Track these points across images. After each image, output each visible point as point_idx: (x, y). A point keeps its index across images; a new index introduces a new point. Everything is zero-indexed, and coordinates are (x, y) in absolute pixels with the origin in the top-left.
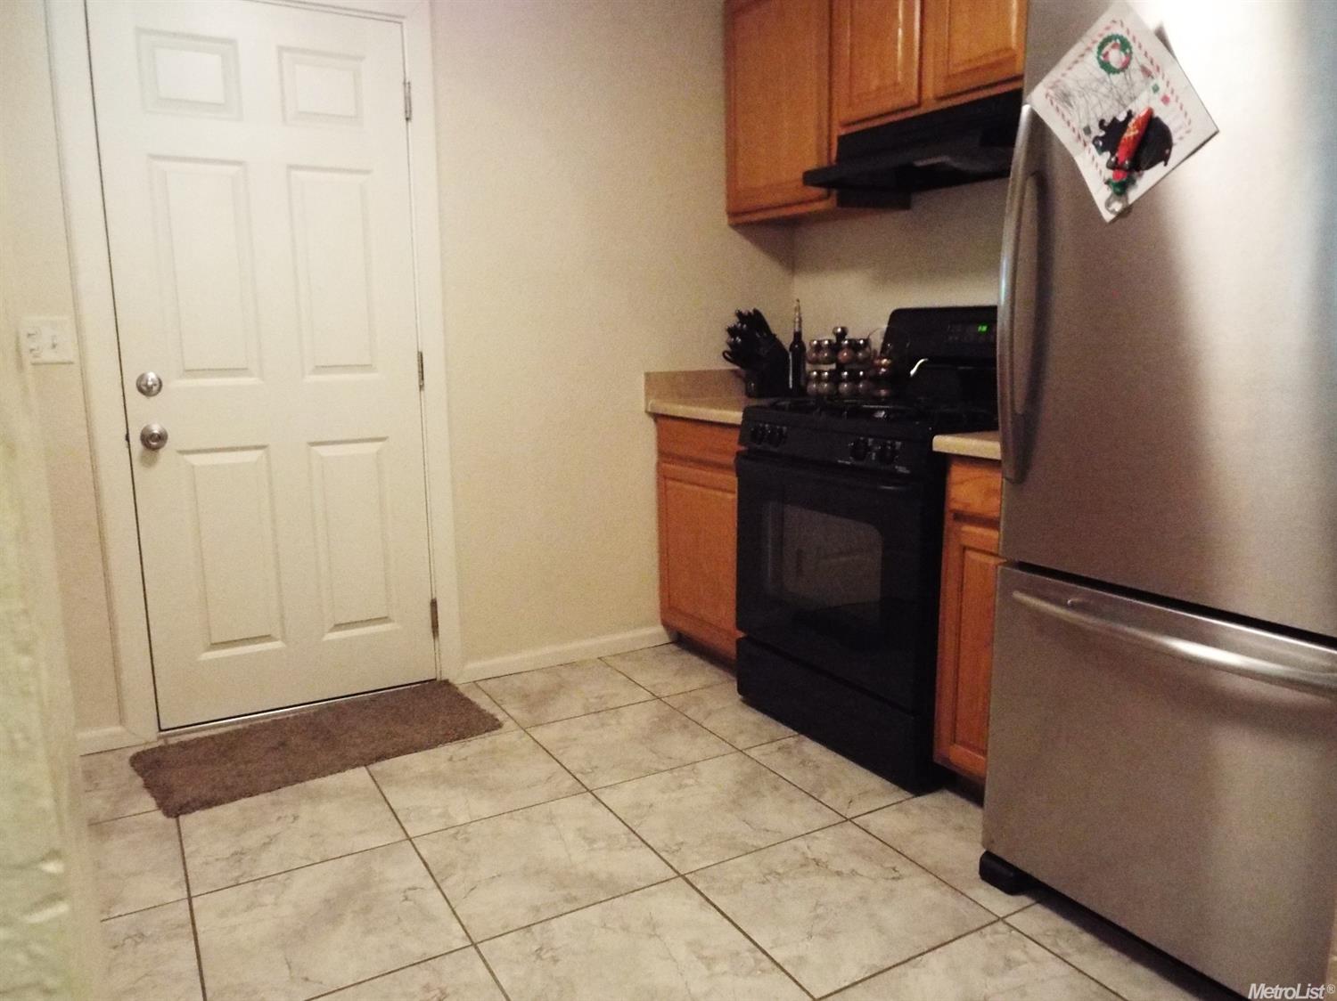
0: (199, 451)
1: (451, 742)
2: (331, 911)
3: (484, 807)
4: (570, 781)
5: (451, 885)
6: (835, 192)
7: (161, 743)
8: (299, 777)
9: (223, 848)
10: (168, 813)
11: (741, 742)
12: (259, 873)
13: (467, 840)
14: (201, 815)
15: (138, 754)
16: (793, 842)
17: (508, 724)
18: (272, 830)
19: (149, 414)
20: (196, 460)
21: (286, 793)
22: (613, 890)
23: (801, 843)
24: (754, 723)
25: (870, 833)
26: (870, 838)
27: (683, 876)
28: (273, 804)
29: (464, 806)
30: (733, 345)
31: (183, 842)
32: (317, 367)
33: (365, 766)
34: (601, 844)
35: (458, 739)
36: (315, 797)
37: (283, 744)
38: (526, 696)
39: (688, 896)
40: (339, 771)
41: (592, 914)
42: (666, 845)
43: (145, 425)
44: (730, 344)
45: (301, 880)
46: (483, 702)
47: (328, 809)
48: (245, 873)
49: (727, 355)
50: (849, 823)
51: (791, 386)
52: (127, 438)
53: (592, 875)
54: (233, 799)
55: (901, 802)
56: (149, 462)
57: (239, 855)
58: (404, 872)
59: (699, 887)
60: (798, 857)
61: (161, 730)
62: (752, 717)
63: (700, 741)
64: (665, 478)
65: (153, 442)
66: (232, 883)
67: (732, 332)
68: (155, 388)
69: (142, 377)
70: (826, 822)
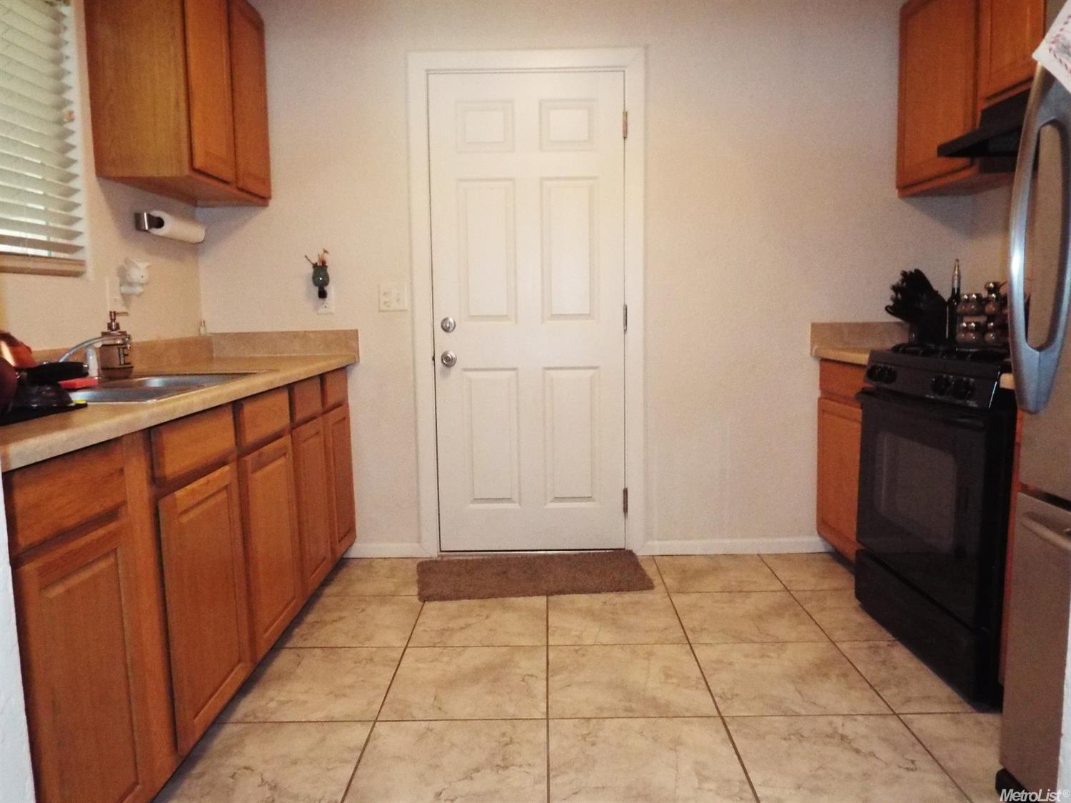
0: (476, 370)
1: (611, 591)
2: (475, 676)
3: (606, 637)
4: (681, 633)
5: (556, 681)
6: (978, 161)
7: (439, 559)
8: (503, 594)
9: (438, 625)
10: (420, 599)
11: (837, 635)
12: (449, 643)
13: (583, 655)
14: (436, 604)
15: (422, 562)
16: (830, 718)
17: (659, 588)
18: (470, 621)
19: (447, 344)
20: (471, 374)
21: (490, 602)
22: (664, 712)
23: (838, 721)
24: (860, 624)
25: (909, 729)
26: (907, 733)
27: (722, 718)
28: (480, 606)
29: (594, 633)
30: (895, 300)
31: (421, 616)
32: (552, 315)
33: (547, 596)
34: (675, 680)
35: (618, 591)
36: (506, 608)
37: (505, 572)
38: (684, 571)
39: (717, 732)
40: (529, 595)
41: (638, 723)
42: (724, 693)
43: (444, 351)
44: (892, 299)
45: (469, 652)
46: (650, 571)
47: (510, 617)
48: (442, 641)
49: (889, 309)
50: (895, 717)
51: (947, 336)
52: (434, 359)
53: (654, 698)
54: (458, 598)
55: (958, 713)
56: (445, 375)
57: (442, 632)
58: (533, 665)
59: (729, 727)
60: (829, 730)
61: (441, 551)
62: (861, 618)
63: (803, 628)
64: (823, 411)
65: (448, 362)
66: (432, 645)
67: (895, 289)
68: (451, 329)
69: (445, 320)
70: (874, 710)
